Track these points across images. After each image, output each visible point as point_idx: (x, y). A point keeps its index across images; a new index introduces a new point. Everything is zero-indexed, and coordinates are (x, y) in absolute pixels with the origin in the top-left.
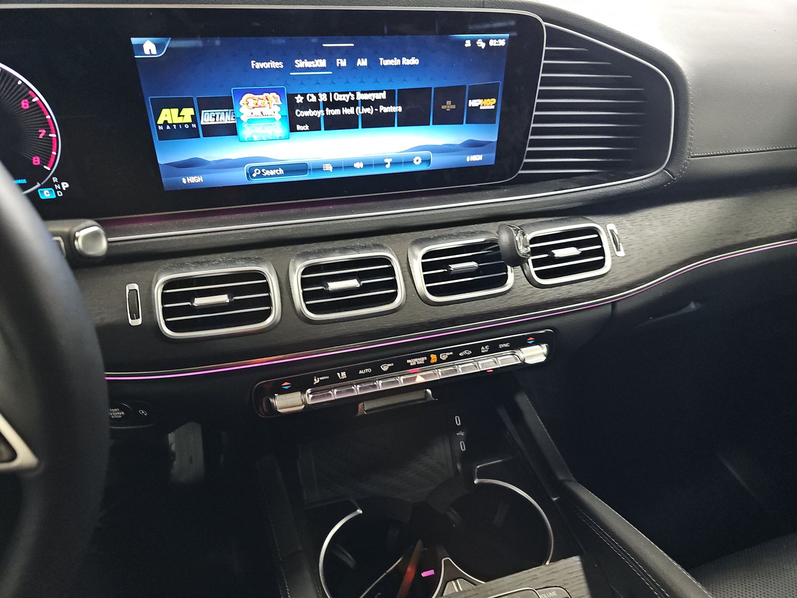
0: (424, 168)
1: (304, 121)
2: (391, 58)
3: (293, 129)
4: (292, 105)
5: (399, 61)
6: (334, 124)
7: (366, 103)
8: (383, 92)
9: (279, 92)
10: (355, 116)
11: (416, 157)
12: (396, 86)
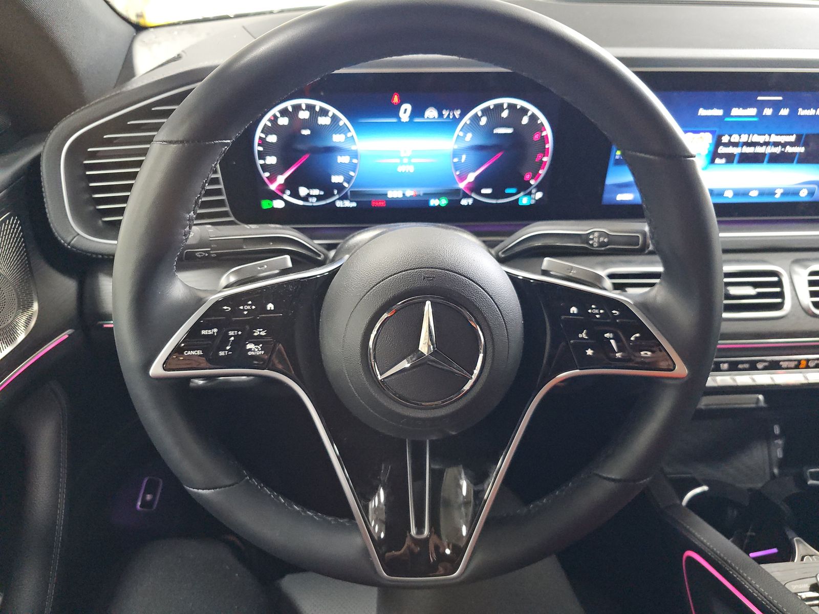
0: (808, 199)
1: (721, 156)
2: (809, 108)
3: (712, 161)
4: (718, 143)
5: (814, 111)
6: (746, 159)
7: (776, 144)
8: (792, 135)
9: (712, 132)
10: (764, 155)
11: (804, 189)
12: (804, 131)
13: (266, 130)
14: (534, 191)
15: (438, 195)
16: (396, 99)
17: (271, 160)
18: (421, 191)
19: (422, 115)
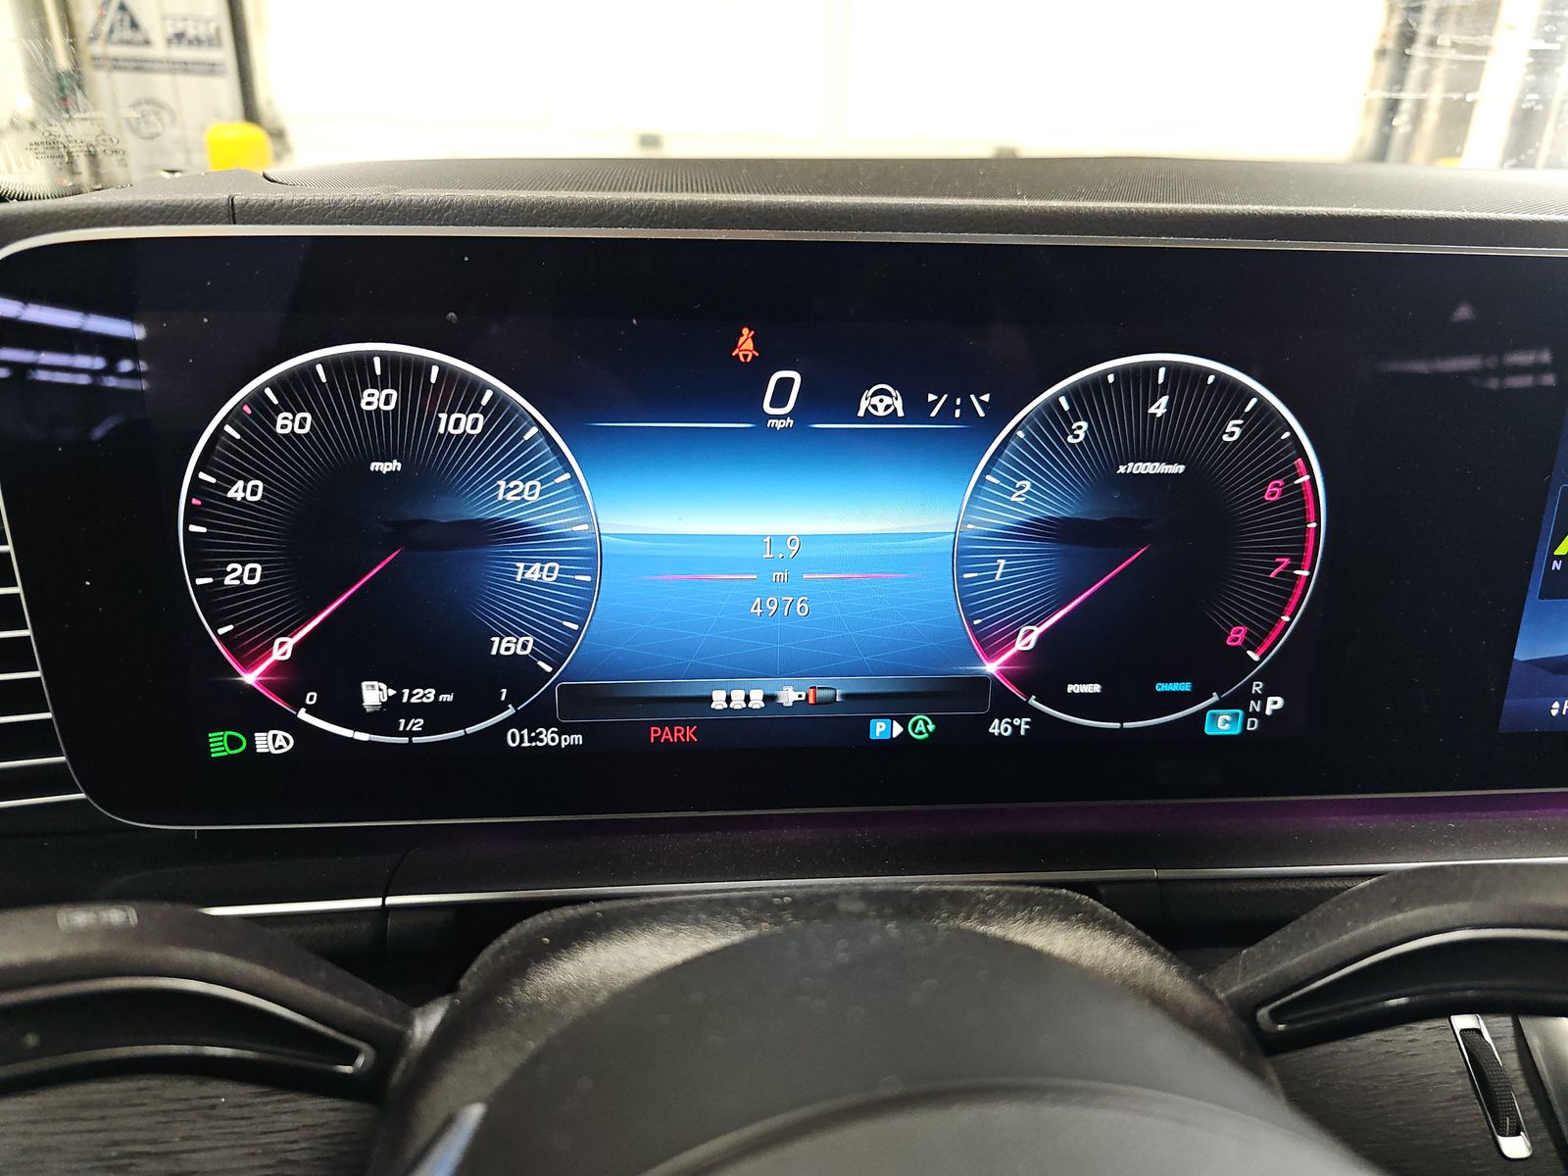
13: (224, 461)
14: (1257, 687)
15: (897, 705)
16: (746, 346)
17: (242, 574)
18: (839, 687)
19: (847, 408)
